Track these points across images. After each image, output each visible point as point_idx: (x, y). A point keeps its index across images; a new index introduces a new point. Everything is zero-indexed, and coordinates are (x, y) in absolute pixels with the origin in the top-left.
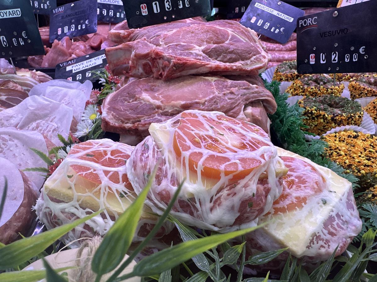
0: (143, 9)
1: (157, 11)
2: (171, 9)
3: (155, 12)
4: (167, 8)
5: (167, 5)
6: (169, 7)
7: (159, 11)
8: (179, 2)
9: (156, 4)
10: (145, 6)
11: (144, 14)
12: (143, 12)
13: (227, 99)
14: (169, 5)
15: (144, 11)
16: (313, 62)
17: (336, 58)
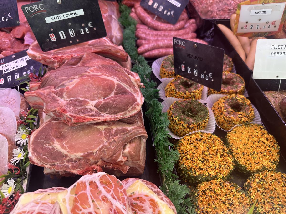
0: (52, 37)
1: (64, 37)
2: (75, 36)
3: (62, 38)
4: (72, 35)
5: (71, 33)
6: (73, 34)
7: (65, 37)
8: (81, 30)
9: (62, 33)
10: (53, 34)
11: (53, 41)
13: (111, 146)
14: (72, 32)
15: (52, 38)
16: (183, 69)
17: (197, 74)
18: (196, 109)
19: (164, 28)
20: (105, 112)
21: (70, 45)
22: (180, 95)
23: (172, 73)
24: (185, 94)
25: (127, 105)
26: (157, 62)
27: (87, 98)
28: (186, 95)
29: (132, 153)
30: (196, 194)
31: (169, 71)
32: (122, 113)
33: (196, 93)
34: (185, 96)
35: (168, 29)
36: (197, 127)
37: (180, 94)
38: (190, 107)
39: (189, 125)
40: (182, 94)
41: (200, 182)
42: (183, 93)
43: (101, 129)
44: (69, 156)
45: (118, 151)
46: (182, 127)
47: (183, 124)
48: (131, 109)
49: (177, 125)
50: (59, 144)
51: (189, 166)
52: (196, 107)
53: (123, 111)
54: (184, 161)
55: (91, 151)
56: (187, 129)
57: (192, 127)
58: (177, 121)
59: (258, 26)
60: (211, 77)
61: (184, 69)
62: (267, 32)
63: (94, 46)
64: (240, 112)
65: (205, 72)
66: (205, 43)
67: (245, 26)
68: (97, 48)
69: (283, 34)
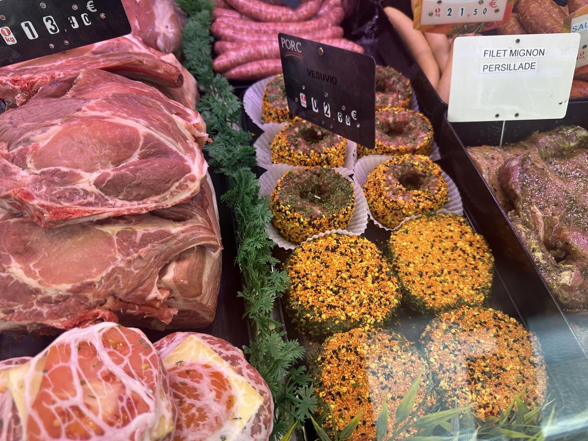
0: (5, 34)
1: (34, 36)
2: (58, 31)
3: (30, 37)
4: (51, 29)
5: (48, 25)
6: (53, 29)
7: (37, 36)
8: (71, 19)
9: (27, 25)
10: (6, 29)
11: (9, 43)
12: (8, 40)
13: (133, 269)
14: (52, 24)
15: (7, 37)
16: (304, 104)
17: (329, 112)
18: (330, 186)
19: (274, 16)
20: (117, 197)
21: (50, 52)
22: (297, 159)
23: (284, 112)
24: (309, 156)
25: (167, 180)
26: (256, 89)
27: (78, 168)
28: (310, 158)
29: (182, 281)
30: (319, 359)
31: (278, 108)
32: (157, 198)
33: (331, 154)
34: (308, 160)
35: (283, 18)
36: (329, 222)
37: (299, 157)
38: (317, 183)
39: (313, 221)
40: (302, 156)
41: (330, 333)
42: (303, 154)
43: (110, 232)
44: (43, 292)
45: (149, 278)
46: (297, 224)
47: (299, 219)
48: (177, 188)
49: (288, 220)
50: (21, 268)
51: (308, 303)
52: (328, 184)
53: (157, 194)
54: (298, 292)
55: (88, 280)
56: (308, 228)
57: (319, 223)
58: (287, 212)
59: (462, 9)
60: (356, 119)
61: (305, 102)
62: (482, 23)
63: (106, 54)
64: (416, 191)
65: (344, 108)
66: (357, 49)
67: (436, 11)
68: (112, 58)
69: (516, 26)
